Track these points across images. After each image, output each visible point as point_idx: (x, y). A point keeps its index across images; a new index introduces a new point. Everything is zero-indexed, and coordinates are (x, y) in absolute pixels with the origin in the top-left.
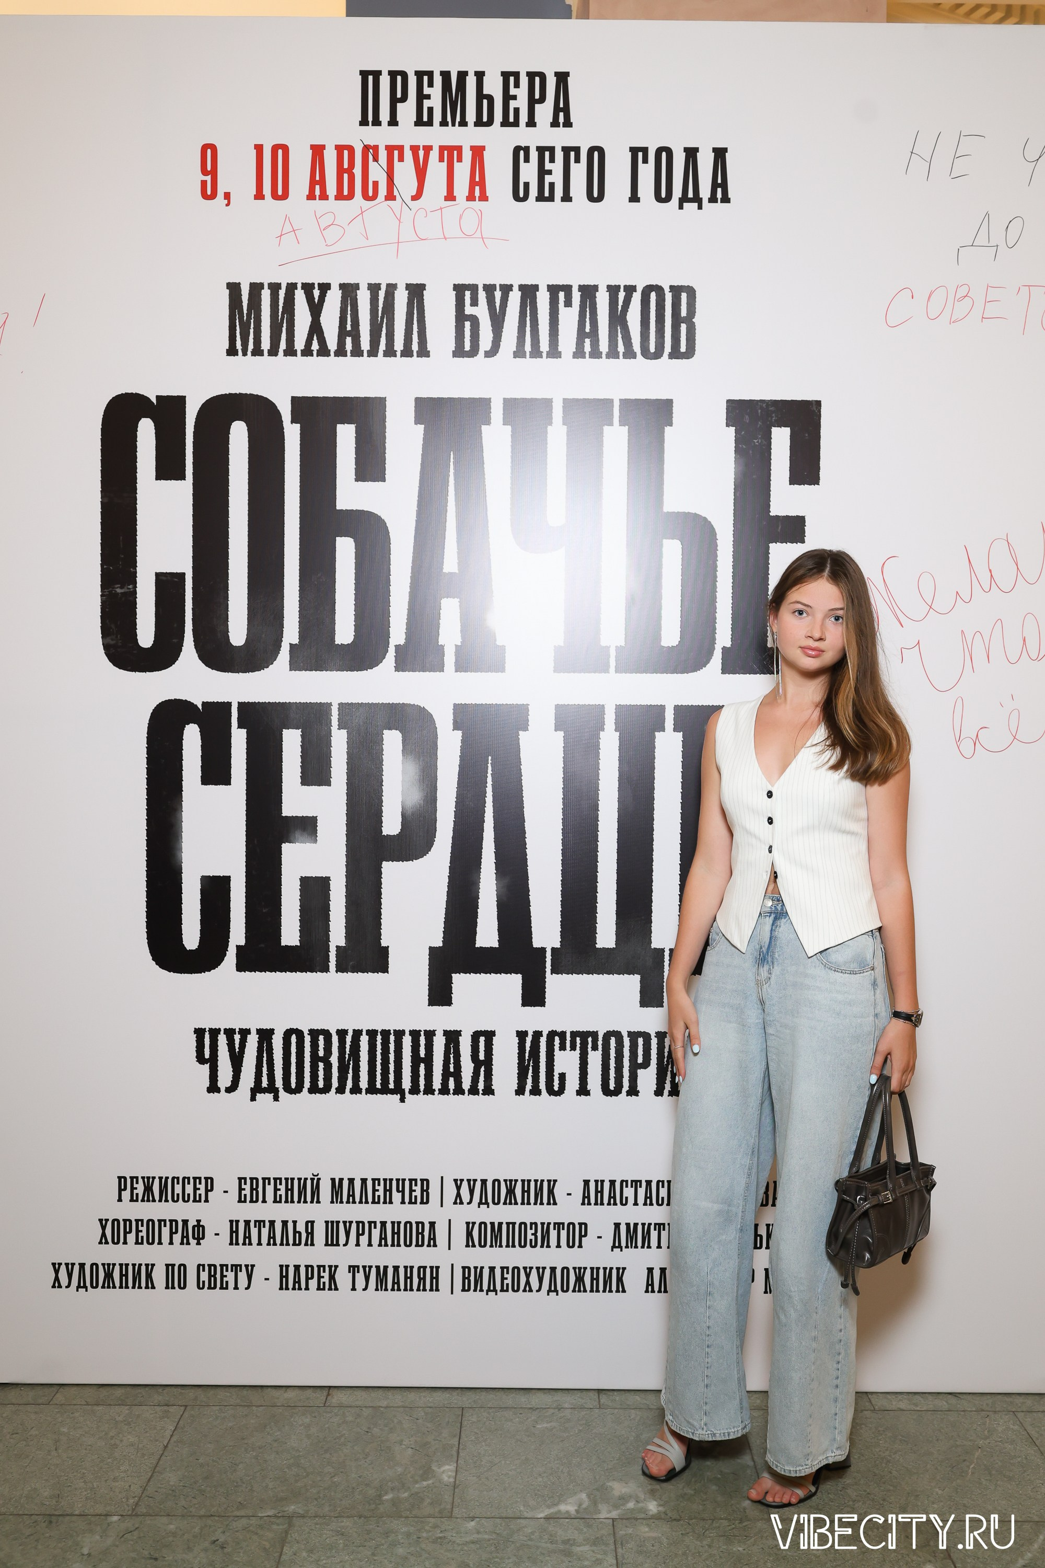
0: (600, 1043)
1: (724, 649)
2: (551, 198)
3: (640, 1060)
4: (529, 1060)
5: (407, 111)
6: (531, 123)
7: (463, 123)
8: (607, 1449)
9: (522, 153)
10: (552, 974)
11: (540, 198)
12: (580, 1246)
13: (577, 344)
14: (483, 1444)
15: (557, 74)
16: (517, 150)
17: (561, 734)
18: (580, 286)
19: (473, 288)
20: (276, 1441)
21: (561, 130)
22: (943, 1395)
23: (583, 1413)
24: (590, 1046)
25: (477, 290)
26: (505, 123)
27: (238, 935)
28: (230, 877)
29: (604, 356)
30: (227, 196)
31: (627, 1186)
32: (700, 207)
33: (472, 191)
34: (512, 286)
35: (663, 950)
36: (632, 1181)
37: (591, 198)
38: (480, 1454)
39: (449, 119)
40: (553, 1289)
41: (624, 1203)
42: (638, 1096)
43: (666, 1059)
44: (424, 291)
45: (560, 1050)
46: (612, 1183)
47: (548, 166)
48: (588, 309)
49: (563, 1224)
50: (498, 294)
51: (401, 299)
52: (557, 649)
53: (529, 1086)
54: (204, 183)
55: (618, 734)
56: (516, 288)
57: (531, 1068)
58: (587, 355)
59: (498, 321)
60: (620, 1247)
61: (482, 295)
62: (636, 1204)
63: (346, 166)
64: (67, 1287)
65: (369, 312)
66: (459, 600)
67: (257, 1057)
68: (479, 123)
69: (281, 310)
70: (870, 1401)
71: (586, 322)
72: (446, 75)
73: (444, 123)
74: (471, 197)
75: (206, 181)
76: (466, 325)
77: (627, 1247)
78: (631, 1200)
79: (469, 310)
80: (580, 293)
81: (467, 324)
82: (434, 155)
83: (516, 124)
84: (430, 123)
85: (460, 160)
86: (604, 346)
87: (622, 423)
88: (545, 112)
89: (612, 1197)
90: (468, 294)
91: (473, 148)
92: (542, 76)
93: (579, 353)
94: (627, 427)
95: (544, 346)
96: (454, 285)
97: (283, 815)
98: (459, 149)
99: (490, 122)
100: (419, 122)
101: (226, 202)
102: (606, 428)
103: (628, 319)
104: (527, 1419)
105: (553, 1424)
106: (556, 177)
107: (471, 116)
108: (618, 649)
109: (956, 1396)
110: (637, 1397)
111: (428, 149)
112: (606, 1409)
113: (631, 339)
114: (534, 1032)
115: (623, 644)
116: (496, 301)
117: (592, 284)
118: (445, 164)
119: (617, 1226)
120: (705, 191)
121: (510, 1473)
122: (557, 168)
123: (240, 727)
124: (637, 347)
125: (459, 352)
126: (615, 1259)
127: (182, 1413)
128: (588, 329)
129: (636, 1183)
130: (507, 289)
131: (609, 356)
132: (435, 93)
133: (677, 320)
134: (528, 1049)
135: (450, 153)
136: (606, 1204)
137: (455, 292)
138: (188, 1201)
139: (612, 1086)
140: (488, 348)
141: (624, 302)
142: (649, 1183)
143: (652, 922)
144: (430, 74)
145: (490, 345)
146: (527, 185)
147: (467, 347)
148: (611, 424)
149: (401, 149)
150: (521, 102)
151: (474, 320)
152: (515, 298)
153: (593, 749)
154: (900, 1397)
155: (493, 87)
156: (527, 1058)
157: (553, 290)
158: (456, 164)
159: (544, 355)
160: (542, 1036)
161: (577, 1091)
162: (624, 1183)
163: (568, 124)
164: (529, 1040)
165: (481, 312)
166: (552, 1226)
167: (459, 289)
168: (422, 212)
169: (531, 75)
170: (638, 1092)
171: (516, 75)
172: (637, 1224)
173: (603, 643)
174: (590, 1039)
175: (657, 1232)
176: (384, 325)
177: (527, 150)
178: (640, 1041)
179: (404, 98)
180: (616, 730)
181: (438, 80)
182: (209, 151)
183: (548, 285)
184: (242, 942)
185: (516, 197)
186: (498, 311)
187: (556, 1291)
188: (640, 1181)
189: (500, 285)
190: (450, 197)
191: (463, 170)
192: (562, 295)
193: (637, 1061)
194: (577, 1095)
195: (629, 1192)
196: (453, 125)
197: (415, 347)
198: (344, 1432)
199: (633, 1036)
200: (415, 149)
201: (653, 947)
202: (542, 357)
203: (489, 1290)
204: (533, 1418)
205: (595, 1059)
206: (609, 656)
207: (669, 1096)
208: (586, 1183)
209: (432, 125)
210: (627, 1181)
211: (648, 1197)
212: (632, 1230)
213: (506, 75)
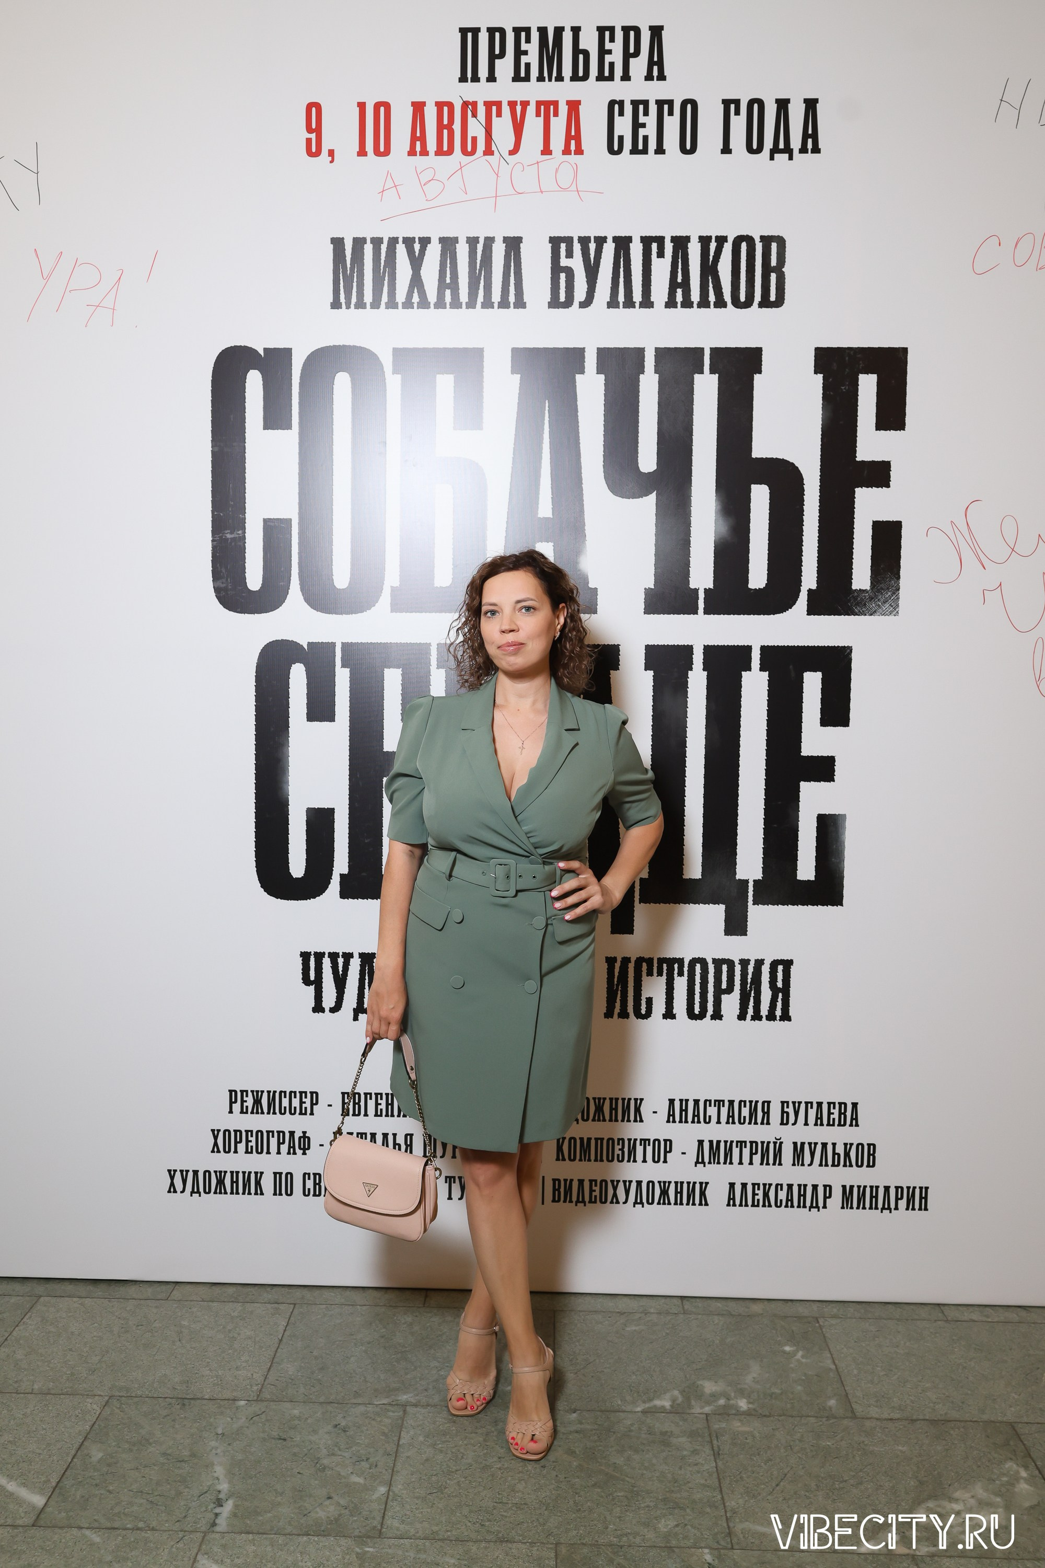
0: (686, 969)
1: (810, 591)
2: (645, 151)
3: (724, 986)
4: (617, 985)
5: (505, 67)
6: (626, 77)
7: (560, 78)
8: (694, 1351)
9: (616, 107)
10: (640, 903)
11: (634, 151)
12: (665, 1161)
13: (669, 294)
14: (577, 1344)
15: (652, 28)
16: (612, 104)
17: (651, 673)
18: (672, 237)
19: (569, 241)
20: (382, 1337)
21: (655, 83)
22: (1013, 1308)
23: (669, 1318)
24: (676, 972)
25: (573, 242)
26: (601, 77)
27: (341, 864)
28: (334, 809)
29: (695, 305)
30: (331, 153)
31: (710, 1105)
32: (791, 158)
33: (567, 145)
34: (606, 238)
35: (747, 881)
36: (715, 1101)
37: (684, 150)
38: (575, 1352)
39: (546, 74)
40: (639, 1201)
41: (707, 1121)
42: (721, 1020)
43: (749, 985)
44: (521, 244)
45: (647, 976)
46: (696, 1102)
47: (642, 119)
48: (680, 260)
49: (649, 1140)
50: (592, 246)
51: (499, 250)
52: (648, 592)
53: (617, 1010)
54: (309, 141)
55: (706, 673)
56: (610, 240)
57: (619, 992)
58: (679, 305)
59: (592, 272)
60: (703, 1162)
61: (577, 247)
62: (719, 1122)
63: (446, 122)
64: (181, 1192)
65: (468, 265)
66: (553, 544)
67: (360, 979)
68: (575, 78)
69: (383, 263)
70: (943, 1312)
71: (678, 272)
72: (543, 31)
73: (541, 78)
74: (566, 151)
75: (311, 139)
76: (561, 277)
77: (710, 1163)
78: (714, 1119)
79: (564, 262)
80: (672, 244)
81: (563, 276)
82: (531, 110)
83: (611, 78)
84: (527, 79)
85: (556, 114)
86: (695, 296)
87: (712, 371)
88: (639, 66)
89: (696, 1115)
90: (563, 246)
91: (569, 103)
92: (637, 30)
93: (671, 303)
94: (717, 375)
95: (637, 296)
96: (550, 237)
97: (385, 750)
98: (556, 104)
99: (585, 77)
100: (517, 78)
101: (330, 158)
102: (696, 376)
103: (719, 270)
104: (616, 1322)
105: (642, 1327)
106: (650, 130)
107: (567, 71)
108: (707, 591)
109: (1025, 1309)
110: (719, 1304)
111: (525, 104)
112: (690, 1314)
113: (722, 288)
114: (622, 958)
115: (711, 586)
116: (591, 253)
117: (684, 235)
118: (541, 119)
119: (701, 1143)
120: (796, 143)
121: (605, 1370)
122: (650, 121)
123: (343, 666)
124: (727, 297)
125: (554, 303)
126: (699, 1174)
127: (291, 1310)
128: (679, 280)
129: (719, 1103)
130: (600, 241)
131: (700, 305)
132: (533, 48)
133: (767, 270)
134: (616, 974)
135: (547, 108)
136: (690, 1122)
137: (551, 245)
138: (295, 1113)
139: (697, 1010)
140: (583, 299)
141: (715, 253)
142: (731, 1102)
143: (736, 854)
144: (528, 30)
145: (585, 296)
146: (621, 138)
147: (562, 298)
148: (702, 373)
149: (499, 104)
150: (616, 57)
151: (569, 272)
152: (609, 249)
153: (682, 687)
154: (971, 1309)
155: (589, 41)
156: (616, 983)
157: (647, 241)
158: (553, 119)
159: (637, 305)
160: (630, 962)
161: (663, 1014)
162: (708, 1102)
163: (662, 77)
164: (617, 965)
165: (576, 263)
166: (638, 1142)
167: (555, 242)
168: (519, 167)
169: (626, 30)
170: (722, 1016)
171: (612, 29)
172: (720, 1141)
173: (692, 586)
174: (676, 966)
175: (738, 1149)
176: (482, 278)
177: (621, 103)
178: (725, 967)
179: (502, 54)
180: (704, 670)
181: (535, 36)
182: (314, 110)
183: (641, 237)
184: (345, 871)
185: (611, 151)
186: (592, 262)
187: (642, 1203)
188: (723, 1101)
189: (595, 237)
190: (546, 151)
191: (559, 125)
192: (654, 246)
193: (721, 986)
194: (663, 1018)
195: (712, 1111)
196: (550, 80)
197: (512, 299)
198: (445, 1330)
199: (718, 963)
200: (512, 104)
201: (737, 879)
202: (634, 307)
203: (578, 1202)
204: (622, 1321)
205: (681, 984)
206: (698, 598)
207: (751, 1020)
208: (672, 1101)
209: (529, 81)
210: (710, 1101)
211: (730, 1116)
212: (715, 1148)
213: (601, 30)
